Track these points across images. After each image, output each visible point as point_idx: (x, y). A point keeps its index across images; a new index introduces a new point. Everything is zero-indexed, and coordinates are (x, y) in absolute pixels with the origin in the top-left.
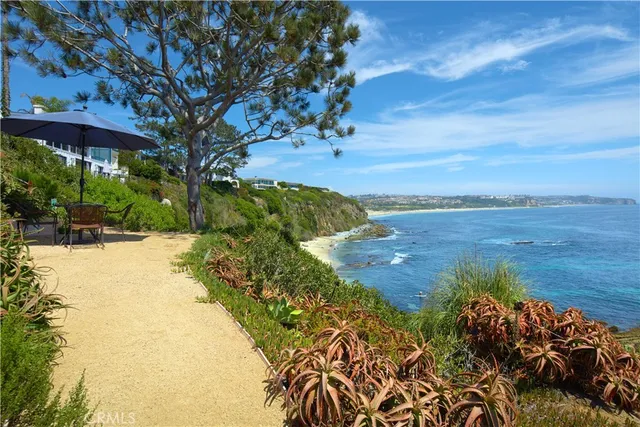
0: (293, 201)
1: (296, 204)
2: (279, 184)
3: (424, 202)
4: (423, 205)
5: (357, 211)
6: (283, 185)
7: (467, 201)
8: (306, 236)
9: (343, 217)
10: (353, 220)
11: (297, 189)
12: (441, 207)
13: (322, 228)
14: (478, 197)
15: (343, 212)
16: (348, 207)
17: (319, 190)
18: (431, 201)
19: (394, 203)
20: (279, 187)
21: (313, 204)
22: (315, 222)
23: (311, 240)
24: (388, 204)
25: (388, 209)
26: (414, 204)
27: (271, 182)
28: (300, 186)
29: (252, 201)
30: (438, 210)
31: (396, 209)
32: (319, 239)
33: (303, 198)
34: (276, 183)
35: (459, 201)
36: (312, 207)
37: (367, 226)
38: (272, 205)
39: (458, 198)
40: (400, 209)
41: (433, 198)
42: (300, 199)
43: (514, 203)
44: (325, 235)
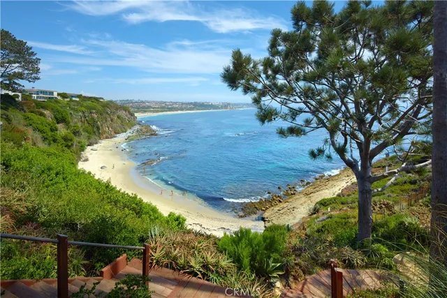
0: (76, 111)
1: (80, 114)
2: (59, 94)
3: (170, 106)
4: (168, 108)
5: (129, 116)
6: (64, 96)
7: (197, 105)
8: (92, 140)
9: (119, 121)
10: (127, 124)
11: (78, 99)
12: (182, 109)
13: (105, 132)
14: (203, 103)
15: (118, 117)
16: (122, 113)
17: (96, 99)
18: (175, 106)
19: (149, 107)
20: (59, 98)
21: (97, 113)
22: (98, 128)
23: (96, 143)
24: (144, 107)
25: (145, 112)
26: (163, 108)
27: (52, 93)
28: (79, 96)
29: (42, 114)
30: (180, 112)
31: (151, 111)
32: (103, 141)
33: (86, 107)
34: (55, 95)
35: (192, 106)
36: (95, 116)
37: (137, 127)
38: (59, 116)
39: (191, 103)
40: (154, 112)
41: (176, 103)
42: (83, 109)
43: (222, 108)
44: (107, 138)
